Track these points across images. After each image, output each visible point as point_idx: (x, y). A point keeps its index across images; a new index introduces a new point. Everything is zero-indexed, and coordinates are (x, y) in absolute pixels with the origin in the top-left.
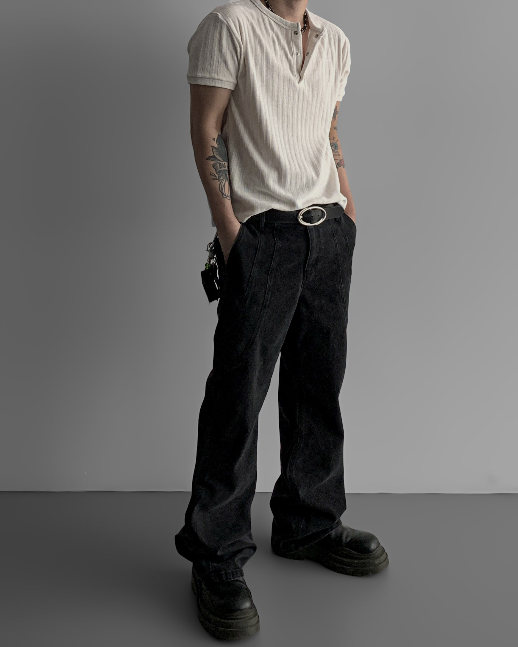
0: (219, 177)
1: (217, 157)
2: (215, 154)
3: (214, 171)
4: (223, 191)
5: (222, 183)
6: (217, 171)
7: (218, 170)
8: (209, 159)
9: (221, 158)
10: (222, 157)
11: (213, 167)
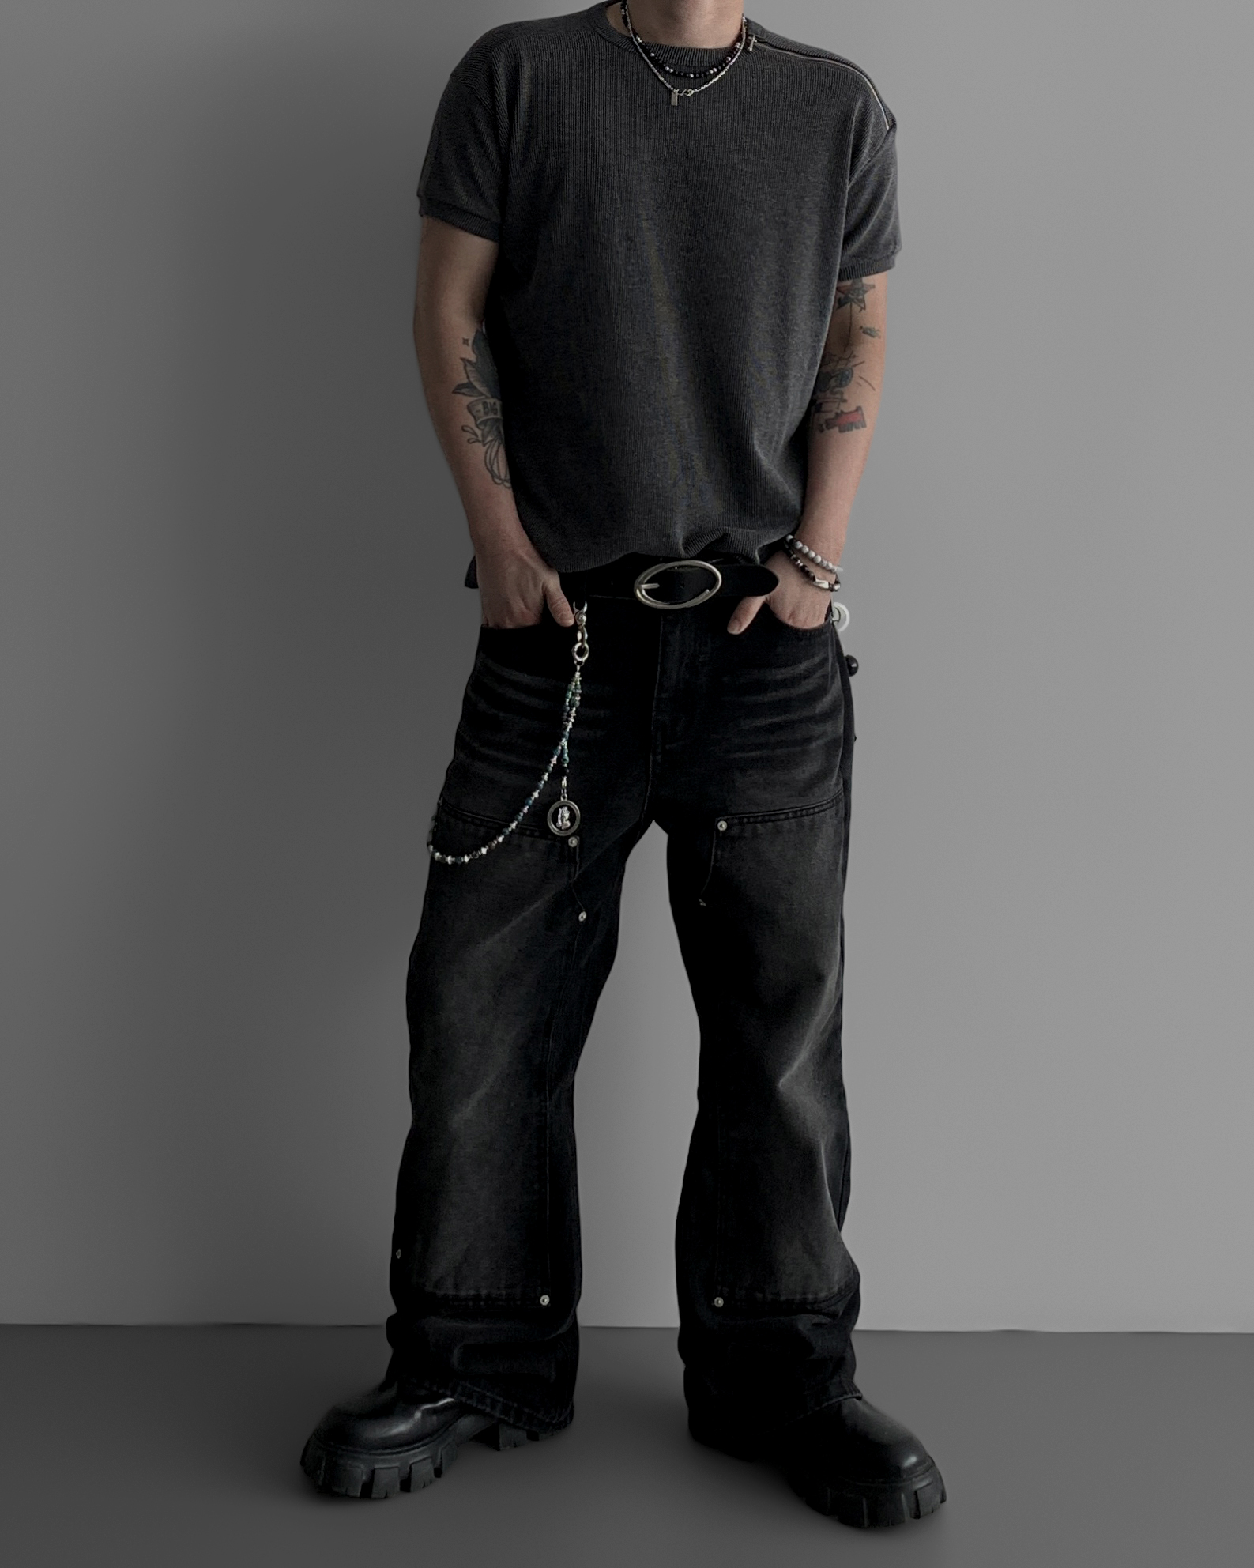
0: (483, 435)
1: (477, 385)
2: (472, 379)
3: (471, 422)
4: (496, 471)
5: (491, 451)
6: (478, 422)
7: (479, 419)
8: (458, 391)
9: (486, 388)
10: (487, 386)
11: (470, 411)
